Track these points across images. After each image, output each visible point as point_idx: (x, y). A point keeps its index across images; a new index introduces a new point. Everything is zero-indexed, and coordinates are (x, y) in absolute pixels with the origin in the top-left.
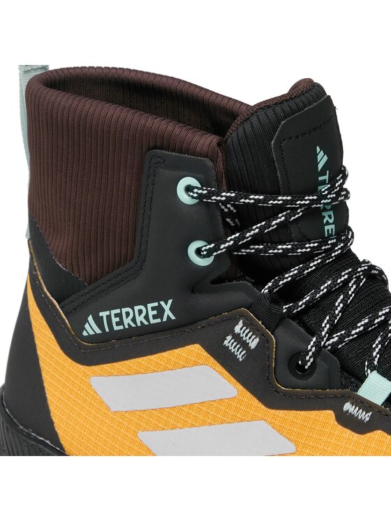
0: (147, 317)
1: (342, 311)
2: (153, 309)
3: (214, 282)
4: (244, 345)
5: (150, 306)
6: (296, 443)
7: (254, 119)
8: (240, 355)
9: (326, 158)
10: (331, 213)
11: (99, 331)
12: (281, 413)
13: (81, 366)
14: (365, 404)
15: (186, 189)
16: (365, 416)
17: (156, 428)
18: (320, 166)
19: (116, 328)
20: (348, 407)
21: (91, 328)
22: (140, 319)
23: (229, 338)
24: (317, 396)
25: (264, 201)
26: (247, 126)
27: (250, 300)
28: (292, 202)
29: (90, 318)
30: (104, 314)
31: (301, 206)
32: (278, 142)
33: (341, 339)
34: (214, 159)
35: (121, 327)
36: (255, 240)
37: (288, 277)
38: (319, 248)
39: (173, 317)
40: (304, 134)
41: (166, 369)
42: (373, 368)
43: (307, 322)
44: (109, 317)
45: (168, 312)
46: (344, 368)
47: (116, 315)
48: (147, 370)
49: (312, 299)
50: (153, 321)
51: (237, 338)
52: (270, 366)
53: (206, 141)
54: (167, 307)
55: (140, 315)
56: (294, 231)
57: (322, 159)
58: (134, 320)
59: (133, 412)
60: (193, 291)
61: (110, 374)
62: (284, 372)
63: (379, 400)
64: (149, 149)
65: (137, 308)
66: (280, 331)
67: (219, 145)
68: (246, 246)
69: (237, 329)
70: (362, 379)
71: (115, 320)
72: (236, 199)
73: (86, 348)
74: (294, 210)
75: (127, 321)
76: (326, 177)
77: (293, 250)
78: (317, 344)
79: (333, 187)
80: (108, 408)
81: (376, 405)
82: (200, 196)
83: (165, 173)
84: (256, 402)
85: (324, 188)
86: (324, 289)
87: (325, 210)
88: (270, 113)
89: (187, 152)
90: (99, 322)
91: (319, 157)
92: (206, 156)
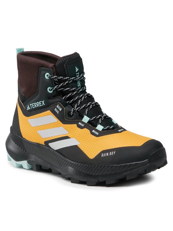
0: (39, 105)
1: (80, 103)
2: (40, 103)
3: (53, 97)
4: (59, 110)
5: (40, 102)
6: (68, 131)
7: (61, 60)
8: (58, 112)
9: (78, 69)
10: (80, 82)
11: (30, 109)
12: (66, 125)
13: (27, 117)
14: (83, 123)
15: (47, 76)
16: (83, 125)
17: (41, 130)
18: (76, 71)
19: (33, 108)
20: (80, 123)
21: (28, 108)
22: (38, 105)
23: (56, 109)
24: (74, 121)
25: (63, 78)
26: (60, 61)
27: (60, 100)
28: (69, 79)
29: (28, 106)
30: (31, 105)
31: (72, 79)
32: (66, 65)
33: (79, 109)
34: (53, 69)
35: (34, 107)
36: (61, 87)
37: (69, 95)
38: (76, 89)
39: (44, 105)
40: (72, 64)
41: (43, 116)
42: (85, 115)
43: (72, 105)
44: (32, 105)
45: (43, 103)
46: (80, 115)
47: (33, 105)
48: (39, 117)
49: (74, 100)
50: (40, 106)
51: (57, 109)
52: (64, 115)
53: (51, 65)
54: (43, 102)
55: (38, 104)
56: (70, 85)
57: (77, 70)
58: (37, 105)
59: (36, 126)
60: (49, 99)
61: (32, 118)
62: (67, 116)
63: (86, 122)
64: (40, 67)
65: (37, 103)
66: (66, 107)
67: (54, 66)
68: (60, 88)
69: (57, 107)
70: (83, 117)
71: (33, 106)
72: (57, 78)
73: (28, 113)
74: (70, 80)
75: (35, 106)
76: (78, 74)
77: (70, 89)
78: (74, 110)
79: (80, 76)
80: (31, 126)
81: (85, 123)
82: (49, 77)
83: (43, 72)
84: (61, 123)
85: (77, 76)
86: (76, 98)
87: (78, 81)
88: (64, 59)
89: (47, 67)
90: (30, 106)
91: (76, 69)
92: (51, 68)
